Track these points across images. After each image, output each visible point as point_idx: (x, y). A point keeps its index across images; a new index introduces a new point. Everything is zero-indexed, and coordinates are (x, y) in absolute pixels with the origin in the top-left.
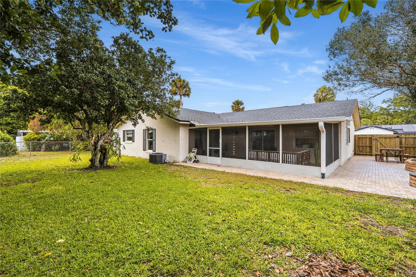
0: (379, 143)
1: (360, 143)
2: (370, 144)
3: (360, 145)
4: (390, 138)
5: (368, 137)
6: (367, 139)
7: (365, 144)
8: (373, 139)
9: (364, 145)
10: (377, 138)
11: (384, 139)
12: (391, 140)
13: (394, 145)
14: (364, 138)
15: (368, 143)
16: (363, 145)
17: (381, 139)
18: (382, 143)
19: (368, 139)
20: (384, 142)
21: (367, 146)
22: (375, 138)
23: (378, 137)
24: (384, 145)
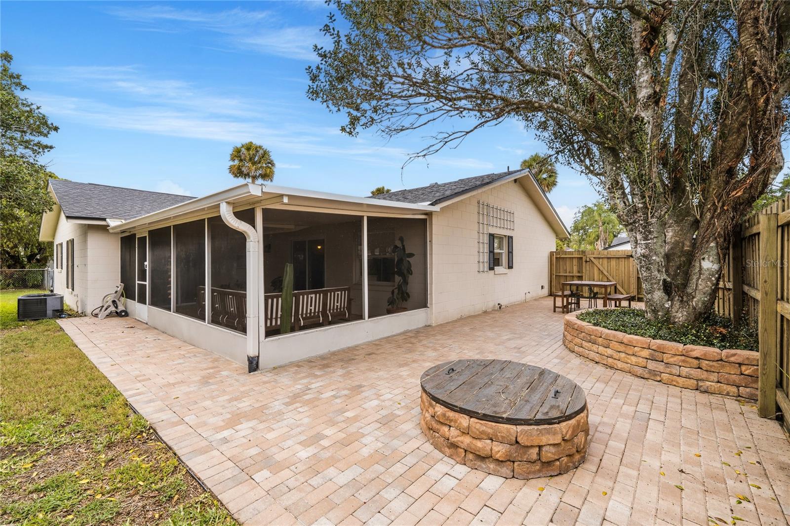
0: (596, 268)
1: (561, 270)
2: (579, 272)
3: (561, 274)
4: (619, 258)
5: (576, 256)
6: (574, 260)
7: (569, 272)
8: (584, 260)
9: (568, 274)
10: (592, 259)
11: (605, 261)
12: (620, 263)
13: (626, 273)
14: (567, 259)
15: (575, 268)
16: (566, 274)
17: (601, 260)
18: (601, 268)
19: (575, 262)
20: (606, 268)
21: (573, 276)
22: (588, 260)
23: (595, 256)
24: (606, 273)
